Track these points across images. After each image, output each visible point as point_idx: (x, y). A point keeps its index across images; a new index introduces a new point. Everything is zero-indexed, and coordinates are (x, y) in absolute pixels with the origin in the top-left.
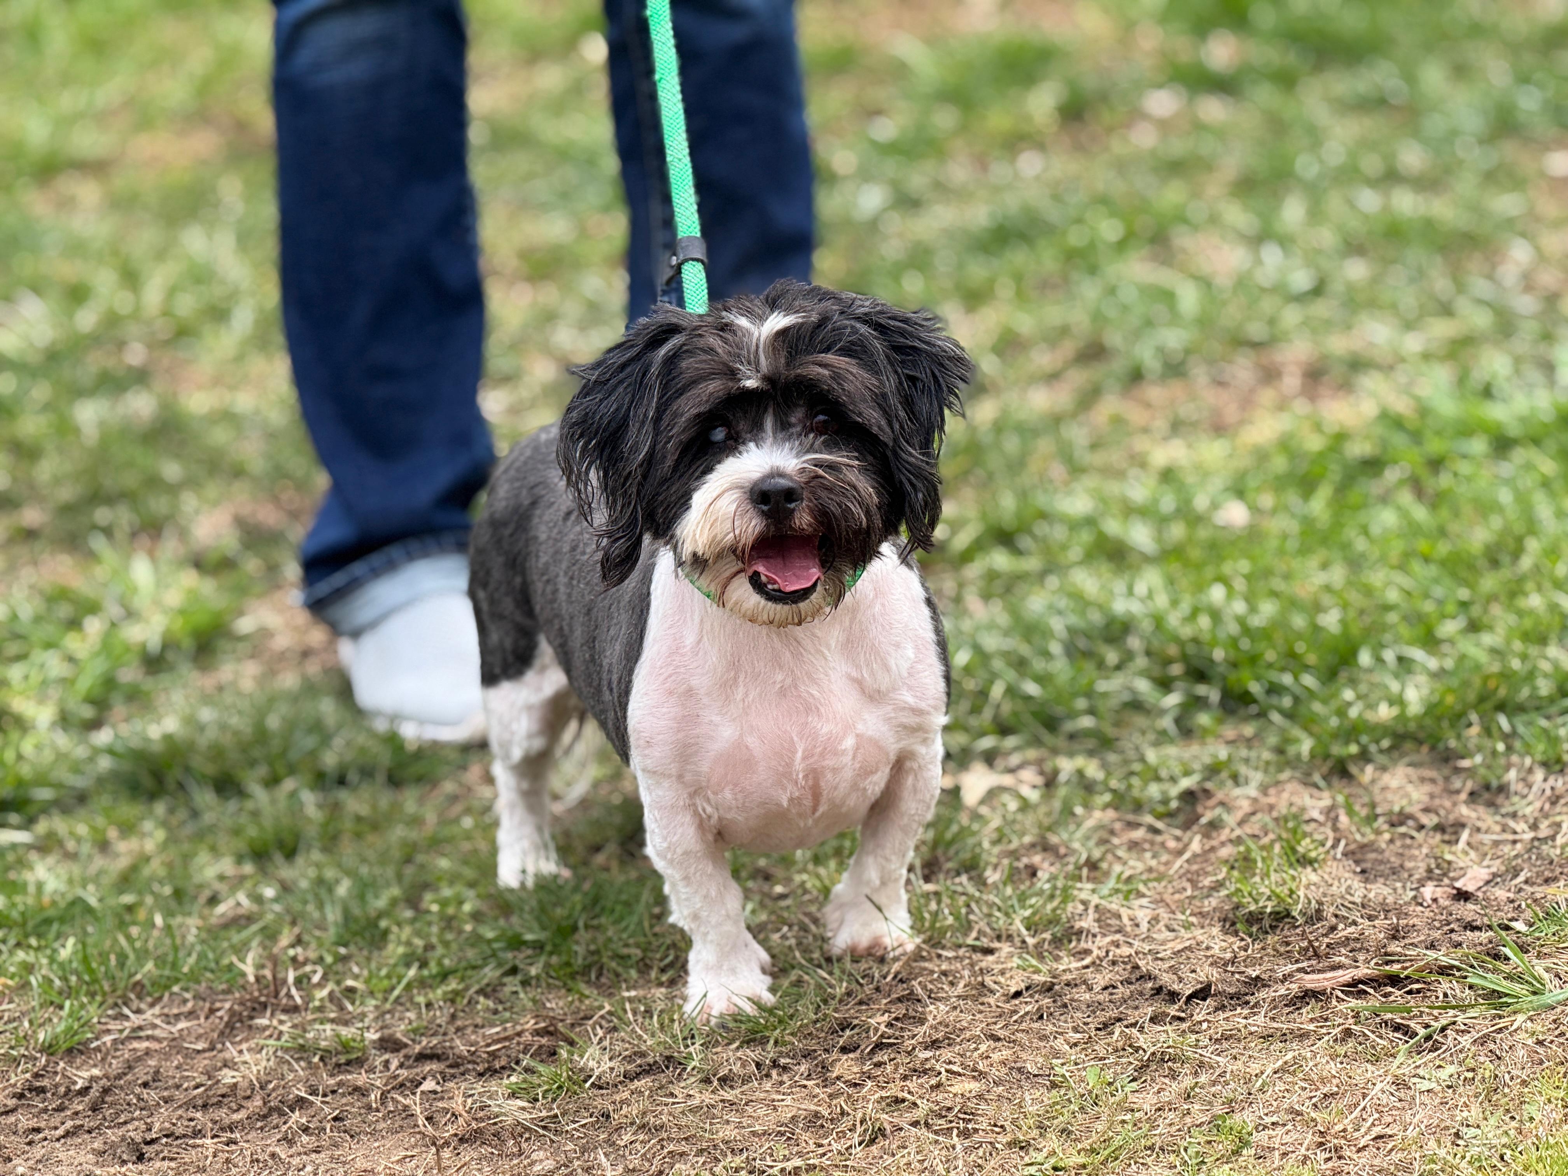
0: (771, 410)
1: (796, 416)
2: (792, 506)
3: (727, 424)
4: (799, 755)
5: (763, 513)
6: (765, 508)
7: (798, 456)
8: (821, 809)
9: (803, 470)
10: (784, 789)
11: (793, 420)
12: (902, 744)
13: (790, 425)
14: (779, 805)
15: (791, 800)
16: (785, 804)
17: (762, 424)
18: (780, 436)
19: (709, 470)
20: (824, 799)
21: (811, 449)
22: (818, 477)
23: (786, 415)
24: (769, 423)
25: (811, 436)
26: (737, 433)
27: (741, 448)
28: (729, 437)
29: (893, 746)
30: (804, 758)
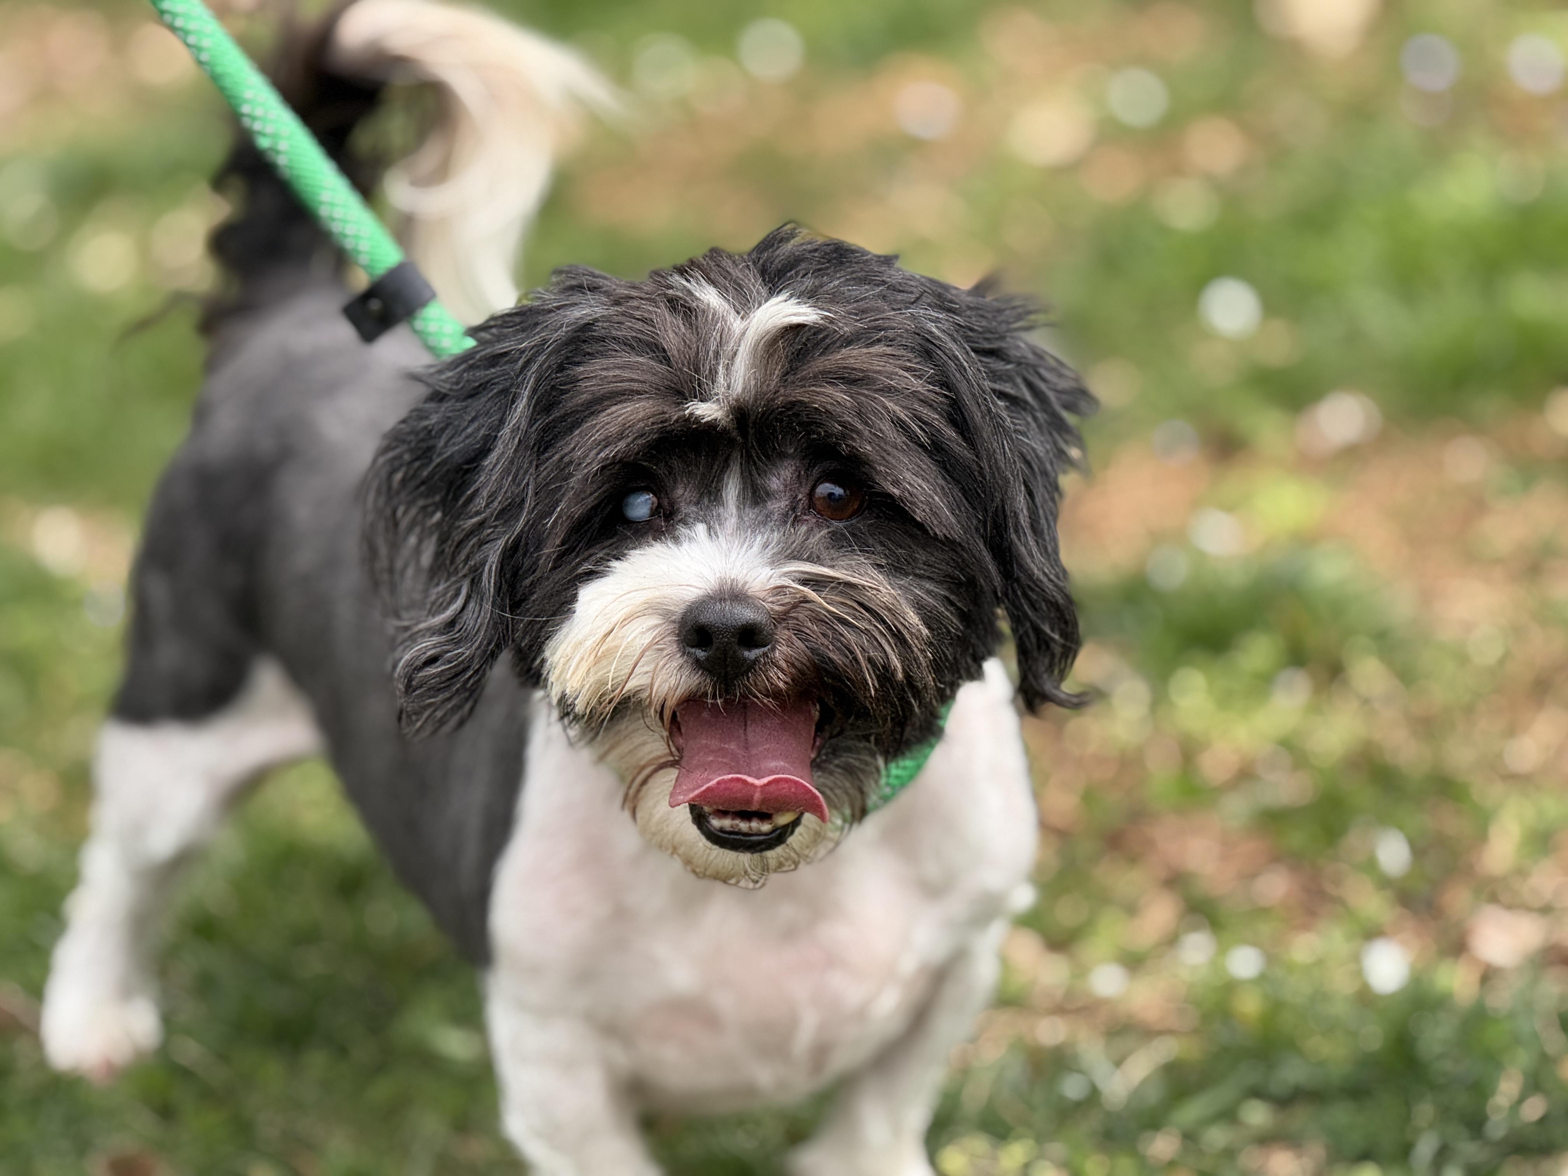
0: (737, 466)
1: (781, 478)
2: (751, 654)
3: (656, 487)
6: (701, 654)
7: (775, 561)
9: (780, 590)
11: (775, 486)
13: (769, 497)
17: (719, 490)
23: (763, 474)
25: (806, 523)
27: (682, 530)
28: (655, 512)
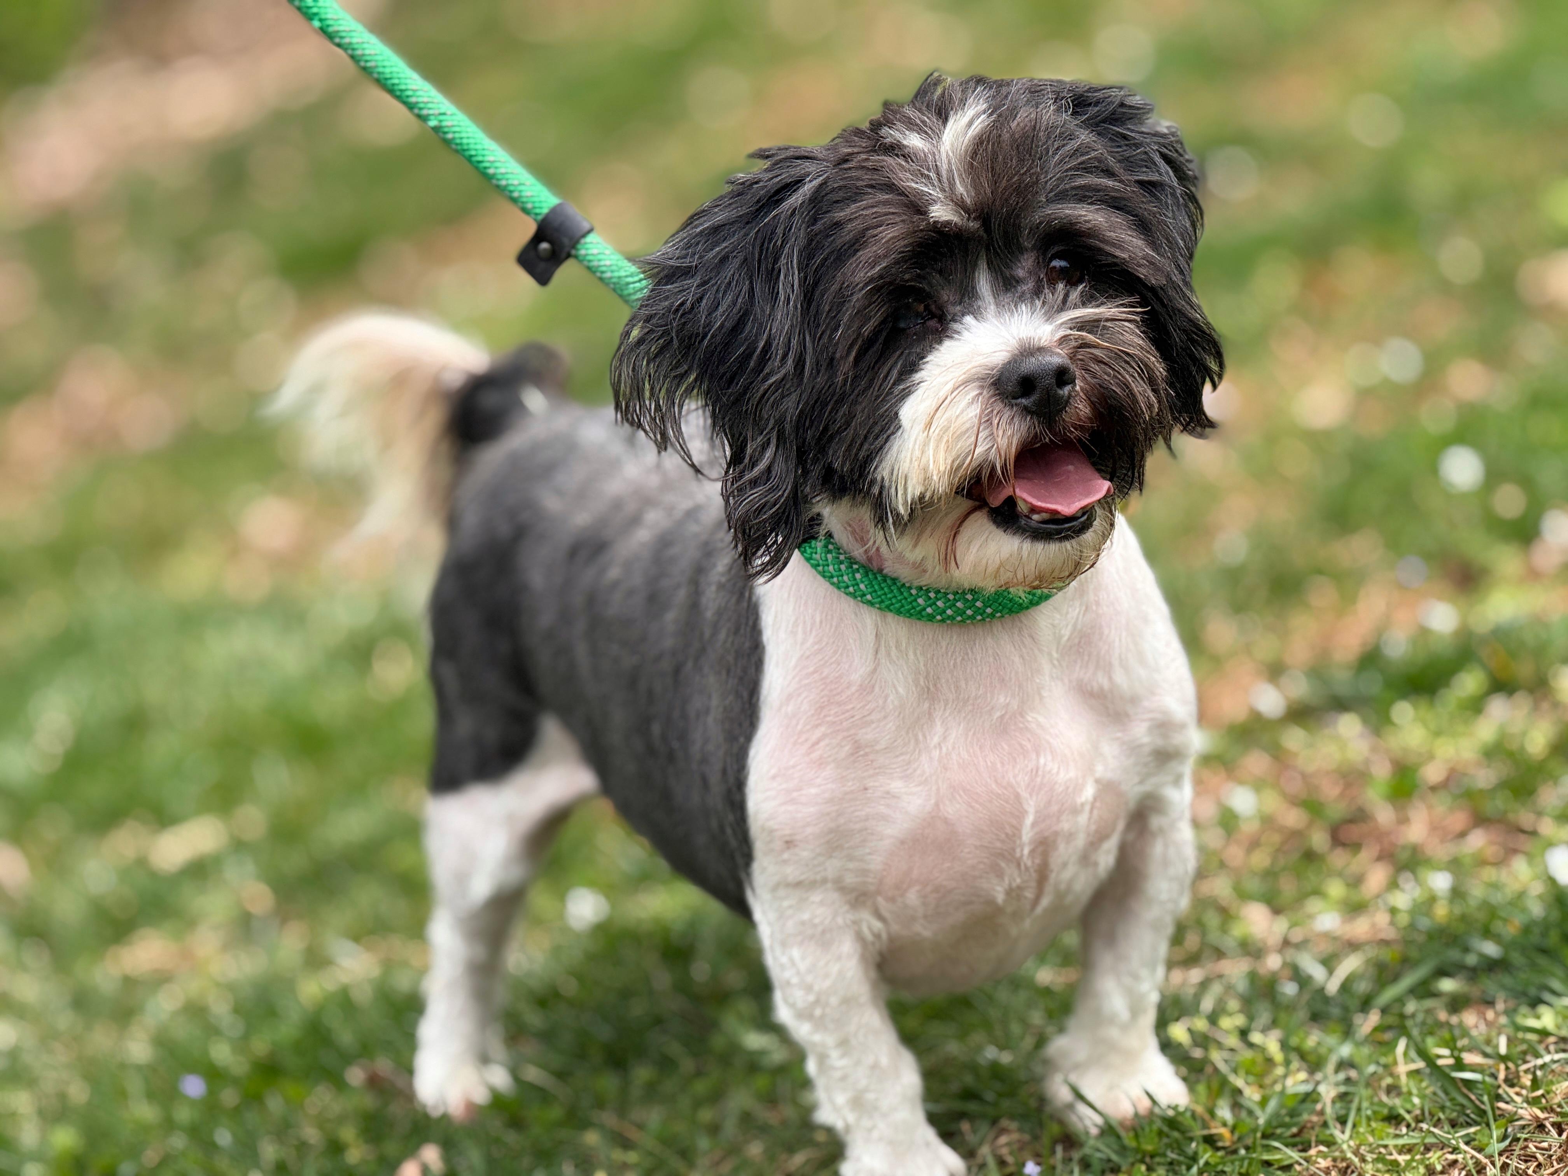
0: (983, 265)
1: (1024, 266)
2: (1065, 392)
4: (1029, 820)
5: (1026, 410)
6: (1025, 402)
8: (1045, 902)
9: (1062, 339)
10: (1000, 875)
11: (1020, 273)
12: (1147, 787)
13: (1018, 281)
14: (991, 902)
15: (1009, 892)
16: (1000, 898)
17: (974, 288)
18: (1007, 298)
19: (912, 367)
20: (1049, 889)
21: (1063, 306)
22: (1085, 345)
23: (1008, 267)
24: (984, 283)
25: (1061, 286)
26: (941, 308)
27: (956, 326)
29: (1133, 790)
30: (1034, 825)
